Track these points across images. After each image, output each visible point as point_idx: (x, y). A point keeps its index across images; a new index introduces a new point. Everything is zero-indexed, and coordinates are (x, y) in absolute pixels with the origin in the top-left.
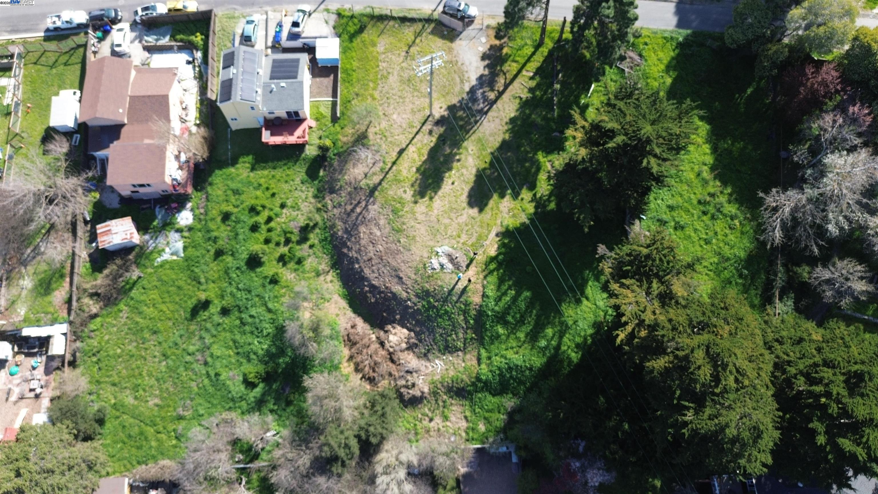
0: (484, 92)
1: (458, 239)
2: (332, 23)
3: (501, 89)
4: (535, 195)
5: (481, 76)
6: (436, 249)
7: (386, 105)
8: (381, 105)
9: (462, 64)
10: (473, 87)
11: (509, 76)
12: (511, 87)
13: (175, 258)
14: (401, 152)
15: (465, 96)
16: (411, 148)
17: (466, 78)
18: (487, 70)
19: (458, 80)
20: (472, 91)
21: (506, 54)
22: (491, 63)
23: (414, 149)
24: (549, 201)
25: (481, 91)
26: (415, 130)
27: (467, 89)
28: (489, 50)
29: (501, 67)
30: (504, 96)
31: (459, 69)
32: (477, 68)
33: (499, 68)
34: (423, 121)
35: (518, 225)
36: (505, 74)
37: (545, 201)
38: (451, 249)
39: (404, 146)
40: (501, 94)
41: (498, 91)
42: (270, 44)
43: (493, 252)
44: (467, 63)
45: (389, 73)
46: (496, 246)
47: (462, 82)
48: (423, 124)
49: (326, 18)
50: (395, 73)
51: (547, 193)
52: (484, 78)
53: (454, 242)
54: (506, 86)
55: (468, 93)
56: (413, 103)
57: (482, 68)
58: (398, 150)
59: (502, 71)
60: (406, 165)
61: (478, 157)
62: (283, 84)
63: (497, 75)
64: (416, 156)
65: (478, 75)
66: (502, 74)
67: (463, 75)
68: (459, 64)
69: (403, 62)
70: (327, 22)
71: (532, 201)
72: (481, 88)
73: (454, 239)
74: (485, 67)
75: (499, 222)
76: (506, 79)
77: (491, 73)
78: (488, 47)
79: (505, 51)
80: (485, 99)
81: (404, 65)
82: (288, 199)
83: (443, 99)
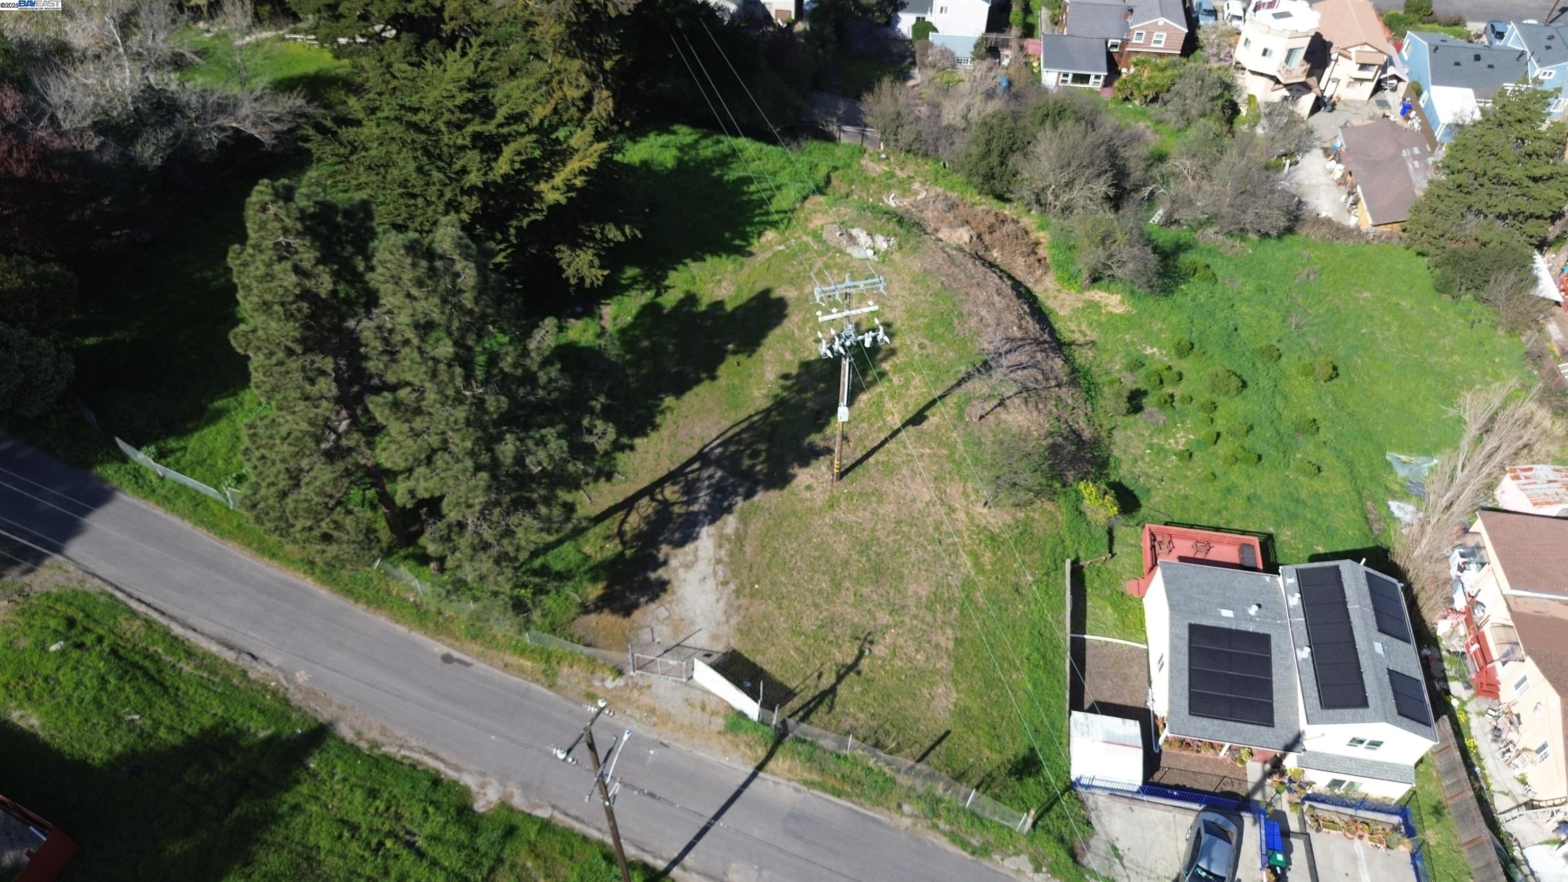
0: (688, 503)
1: (830, 262)
2: (1098, 844)
3: (645, 501)
4: (658, 294)
5: (680, 544)
6: (876, 258)
7: (944, 528)
8: (958, 533)
9: (725, 583)
10: (712, 522)
11: (612, 525)
12: (620, 499)
13: (1404, 458)
14: (918, 419)
15: (740, 503)
16: (896, 421)
17: (727, 546)
18: (661, 557)
19: (748, 549)
20: (716, 512)
21: (594, 580)
22: (646, 570)
23: (889, 418)
24: (634, 280)
25: (695, 508)
26: (879, 456)
27: (730, 522)
28: (636, 606)
29: (622, 554)
30: (646, 483)
31: (736, 574)
32: (688, 566)
33: (628, 553)
34: (859, 470)
35: (708, 258)
36: (621, 534)
37: (643, 282)
38: (849, 250)
39: (910, 428)
40: (649, 491)
41: (653, 499)
42: (1298, 844)
43: (770, 235)
44: (711, 584)
45: (930, 608)
46: (763, 240)
47: (740, 538)
48: (860, 462)
49: (1118, 867)
50: (911, 602)
51: (633, 293)
52: (677, 535)
53: (839, 260)
54: (629, 504)
55: (729, 510)
56: (874, 513)
57: (673, 563)
58: (925, 425)
59: (624, 543)
60: (913, 391)
61: (750, 376)
62: (1227, 613)
63: (640, 536)
64: (889, 405)
65: (689, 548)
66: (628, 536)
67: (731, 554)
68: (732, 586)
69: (888, 627)
70: (1115, 849)
71: (668, 287)
72: (696, 514)
73: (836, 264)
74: (665, 563)
75: (746, 270)
76: (623, 522)
77: (656, 545)
78: (636, 614)
79: (595, 591)
80: (690, 490)
81: (884, 618)
82: (1177, 466)
83: (799, 507)
